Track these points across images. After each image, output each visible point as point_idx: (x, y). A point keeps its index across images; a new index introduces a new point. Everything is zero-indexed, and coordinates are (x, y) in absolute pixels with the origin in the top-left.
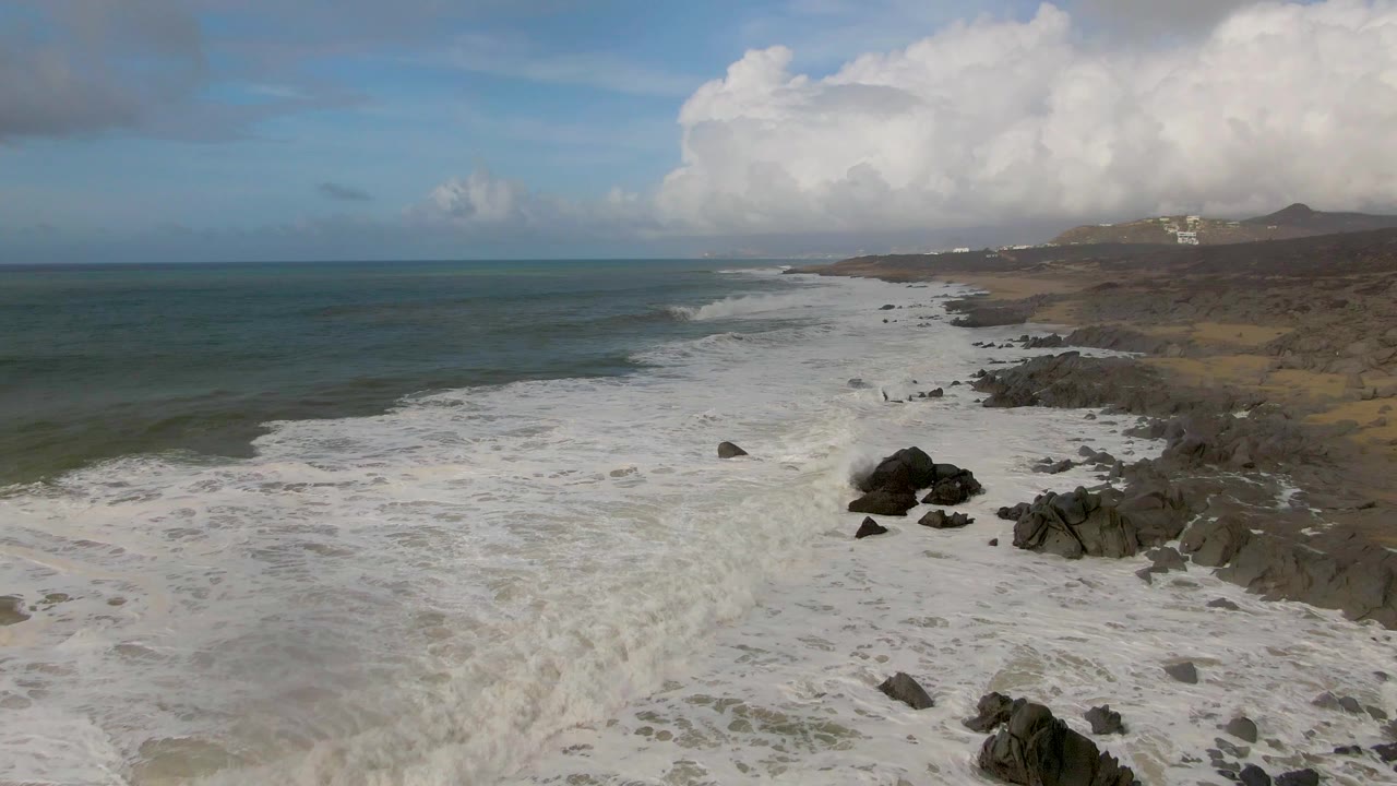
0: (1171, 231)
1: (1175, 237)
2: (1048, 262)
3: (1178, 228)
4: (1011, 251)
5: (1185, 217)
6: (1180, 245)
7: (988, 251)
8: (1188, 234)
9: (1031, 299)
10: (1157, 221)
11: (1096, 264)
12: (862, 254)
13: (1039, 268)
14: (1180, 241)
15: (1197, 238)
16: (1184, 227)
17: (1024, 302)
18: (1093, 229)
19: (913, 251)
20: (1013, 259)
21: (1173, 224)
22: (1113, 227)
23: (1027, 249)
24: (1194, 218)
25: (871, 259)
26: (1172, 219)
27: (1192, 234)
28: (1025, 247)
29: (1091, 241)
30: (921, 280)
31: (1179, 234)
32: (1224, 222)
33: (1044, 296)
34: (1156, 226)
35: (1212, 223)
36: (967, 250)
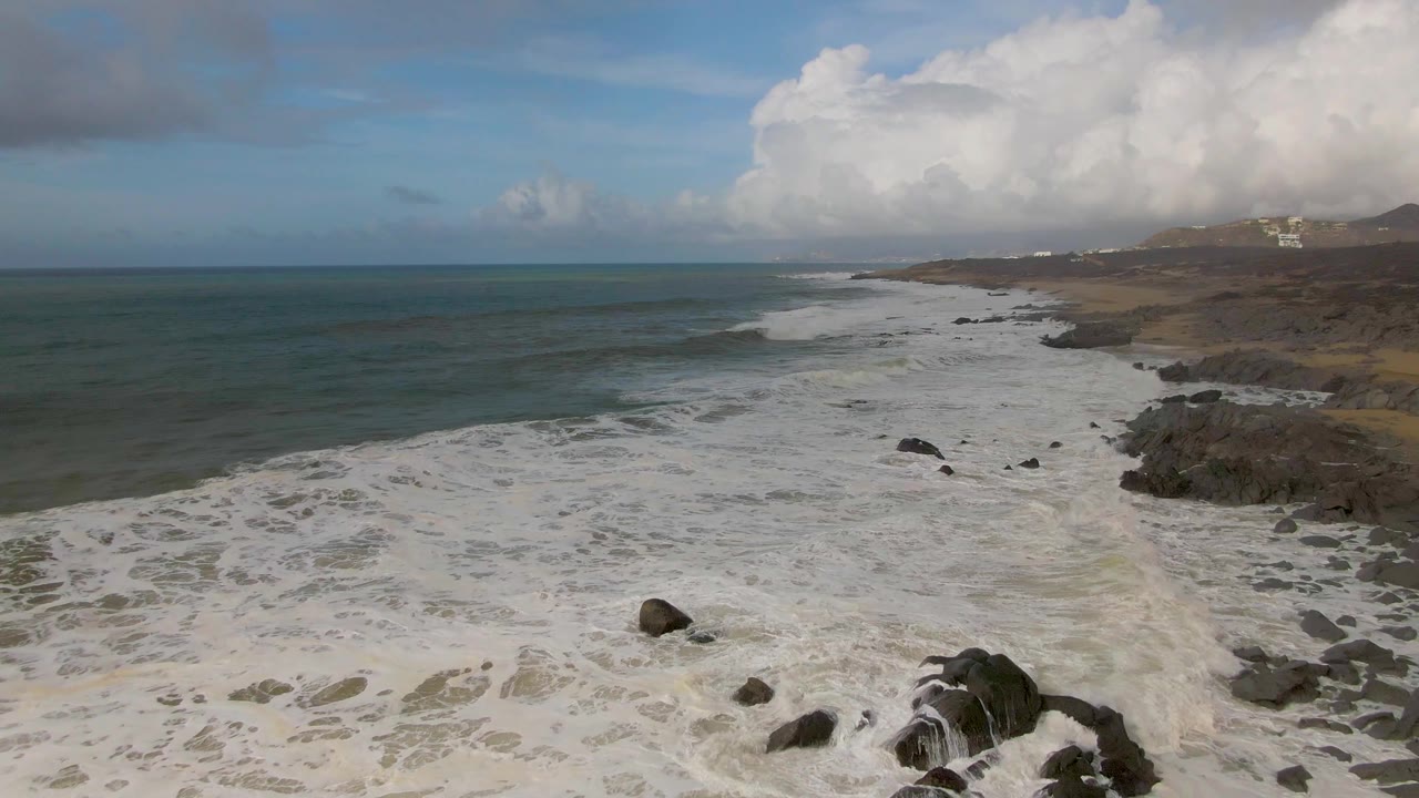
0: (1271, 233)
1: (1276, 239)
2: (1140, 267)
3: (1279, 230)
4: (1097, 256)
5: (1287, 218)
6: (1282, 249)
7: (1072, 255)
8: (1290, 236)
9: (1134, 312)
10: (1255, 222)
11: (1197, 269)
12: (938, 257)
13: (1133, 273)
14: (1281, 244)
15: (1301, 240)
16: (1286, 229)
17: (1125, 315)
18: (1186, 232)
19: (991, 255)
20: (1100, 263)
21: (1274, 226)
22: (1207, 230)
23: (1114, 253)
24: (1296, 219)
25: (945, 264)
26: (1272, 220)
27: (1295, 236)
28: (1111, 251)
29: (1183, 244)
30: (999, 287)
31: (1280, 236)
32: (1330, 224)
33: (1149, 309)
34: (1255, 228)
35: (1315, 224)
36: (1049, 254)
